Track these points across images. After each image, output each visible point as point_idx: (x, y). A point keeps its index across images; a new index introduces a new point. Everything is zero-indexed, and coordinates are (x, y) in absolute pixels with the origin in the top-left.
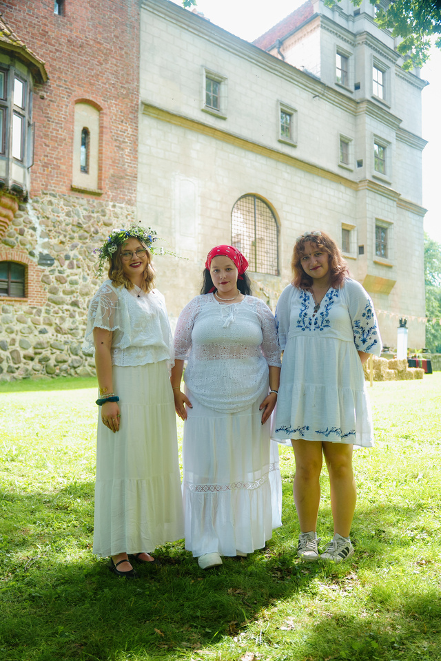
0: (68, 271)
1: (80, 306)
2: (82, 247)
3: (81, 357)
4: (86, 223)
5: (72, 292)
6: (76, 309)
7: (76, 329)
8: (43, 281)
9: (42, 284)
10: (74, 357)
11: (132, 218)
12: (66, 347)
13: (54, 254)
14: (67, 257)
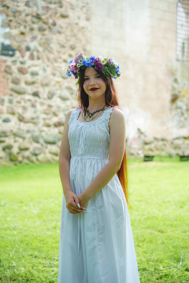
0: (29, 63)
1: (41, 95)
2: (41, 39)
3: (42, 145)
4: (44, 14)
5: (33, 83)
6: (37, 98)
7: (38, 118)
8: (6, 71)
9: (4, 74)
10: (35, 145)
11: (87, 10)
12: (28, 136)
13: (15, 45)
14: (28, 49)
